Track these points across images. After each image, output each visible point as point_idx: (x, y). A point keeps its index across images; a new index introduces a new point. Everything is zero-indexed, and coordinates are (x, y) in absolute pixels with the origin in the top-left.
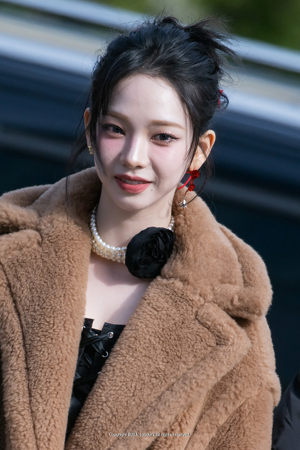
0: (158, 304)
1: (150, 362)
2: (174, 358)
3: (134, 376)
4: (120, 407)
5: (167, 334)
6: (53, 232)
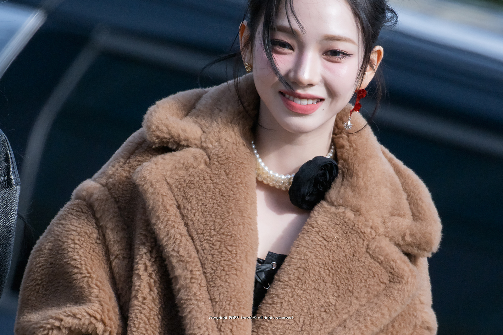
0: (328, 234)
1: (320, 295)
2: (345, 293)
5: (337, 267)
6: (223, 153)
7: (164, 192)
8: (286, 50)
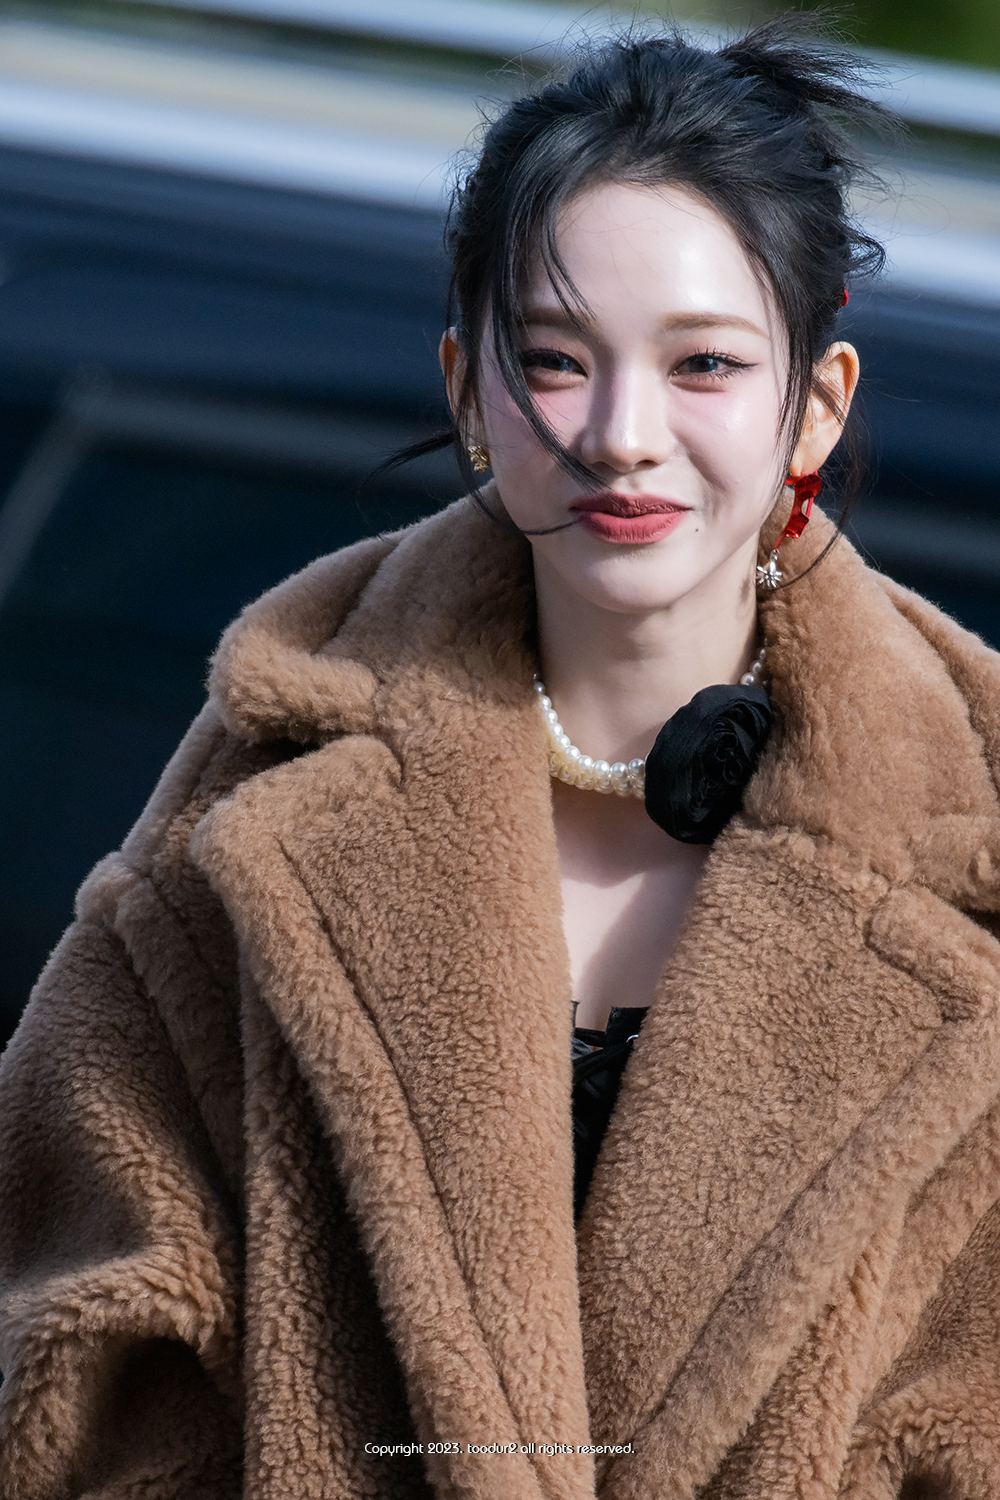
0: (748, 920)
1: (746, 1109)
2: (817, 1084)
3: (700, 1162)
4: (672, 1264)
5: (787, 1012)
6: (436, 742)
7: (279, 886)
8: (565, 377)
